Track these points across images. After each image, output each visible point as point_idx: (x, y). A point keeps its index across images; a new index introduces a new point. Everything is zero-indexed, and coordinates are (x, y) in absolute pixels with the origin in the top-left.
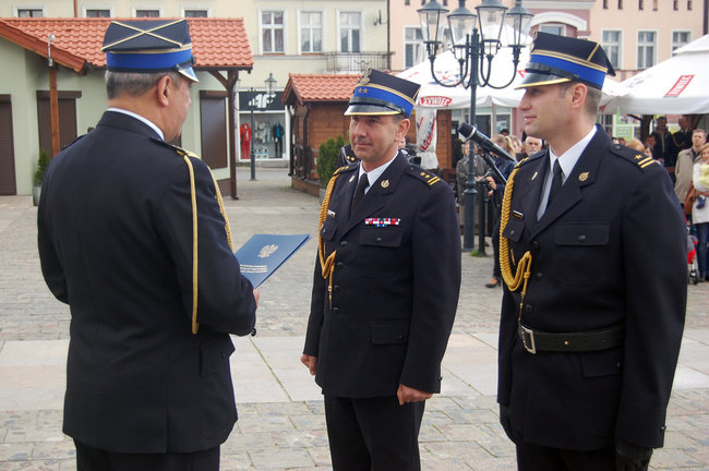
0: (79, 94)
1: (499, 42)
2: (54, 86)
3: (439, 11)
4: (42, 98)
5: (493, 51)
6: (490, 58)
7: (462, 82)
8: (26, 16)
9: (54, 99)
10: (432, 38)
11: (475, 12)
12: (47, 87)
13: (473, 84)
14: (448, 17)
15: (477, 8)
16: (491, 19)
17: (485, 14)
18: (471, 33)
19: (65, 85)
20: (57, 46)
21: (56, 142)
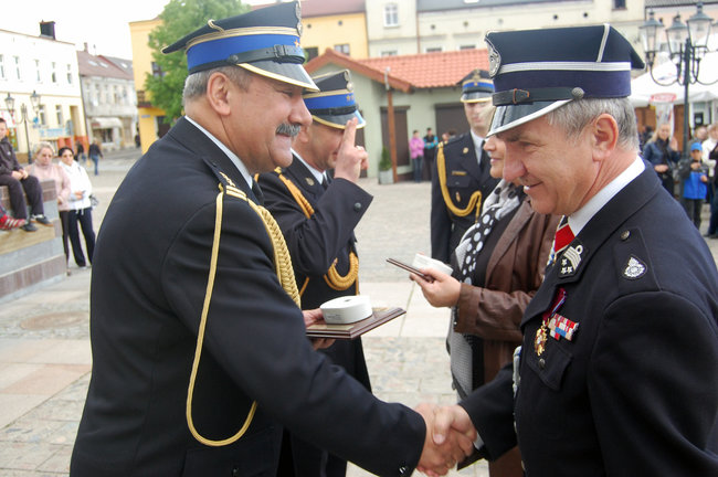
0: (408, 107)
1: (705, 47)
2: (390, 103)
3: (656, 26)
4: (383, 111)
5: (701, 56)
6: (698, 60)
7: (678, 80)
8: (386, 56)
9: (391, 112)
10: (651, 49)
11: (686, 25)
12: (385, 104)
13: (686, 83)
14: (667, 31)
15: (687, 22)
16: (699, 29)
17: (693, 26)
18: (684, 42)
19: (399, 101)
20: (392, 75)
21: (393, 141)
